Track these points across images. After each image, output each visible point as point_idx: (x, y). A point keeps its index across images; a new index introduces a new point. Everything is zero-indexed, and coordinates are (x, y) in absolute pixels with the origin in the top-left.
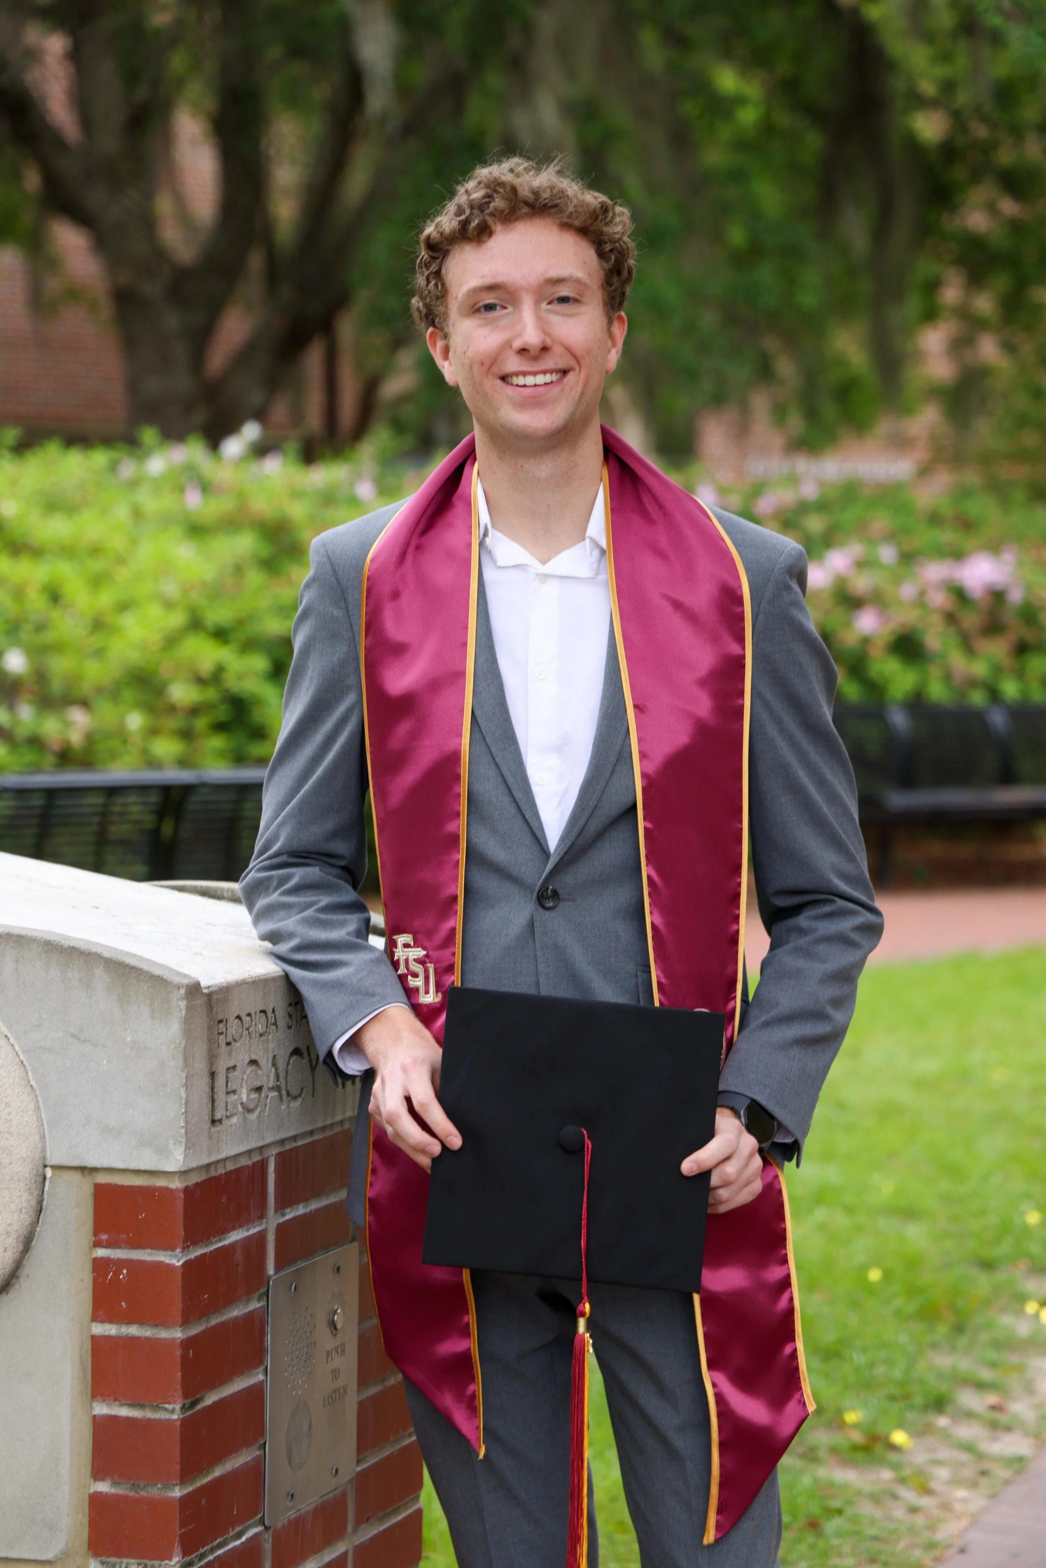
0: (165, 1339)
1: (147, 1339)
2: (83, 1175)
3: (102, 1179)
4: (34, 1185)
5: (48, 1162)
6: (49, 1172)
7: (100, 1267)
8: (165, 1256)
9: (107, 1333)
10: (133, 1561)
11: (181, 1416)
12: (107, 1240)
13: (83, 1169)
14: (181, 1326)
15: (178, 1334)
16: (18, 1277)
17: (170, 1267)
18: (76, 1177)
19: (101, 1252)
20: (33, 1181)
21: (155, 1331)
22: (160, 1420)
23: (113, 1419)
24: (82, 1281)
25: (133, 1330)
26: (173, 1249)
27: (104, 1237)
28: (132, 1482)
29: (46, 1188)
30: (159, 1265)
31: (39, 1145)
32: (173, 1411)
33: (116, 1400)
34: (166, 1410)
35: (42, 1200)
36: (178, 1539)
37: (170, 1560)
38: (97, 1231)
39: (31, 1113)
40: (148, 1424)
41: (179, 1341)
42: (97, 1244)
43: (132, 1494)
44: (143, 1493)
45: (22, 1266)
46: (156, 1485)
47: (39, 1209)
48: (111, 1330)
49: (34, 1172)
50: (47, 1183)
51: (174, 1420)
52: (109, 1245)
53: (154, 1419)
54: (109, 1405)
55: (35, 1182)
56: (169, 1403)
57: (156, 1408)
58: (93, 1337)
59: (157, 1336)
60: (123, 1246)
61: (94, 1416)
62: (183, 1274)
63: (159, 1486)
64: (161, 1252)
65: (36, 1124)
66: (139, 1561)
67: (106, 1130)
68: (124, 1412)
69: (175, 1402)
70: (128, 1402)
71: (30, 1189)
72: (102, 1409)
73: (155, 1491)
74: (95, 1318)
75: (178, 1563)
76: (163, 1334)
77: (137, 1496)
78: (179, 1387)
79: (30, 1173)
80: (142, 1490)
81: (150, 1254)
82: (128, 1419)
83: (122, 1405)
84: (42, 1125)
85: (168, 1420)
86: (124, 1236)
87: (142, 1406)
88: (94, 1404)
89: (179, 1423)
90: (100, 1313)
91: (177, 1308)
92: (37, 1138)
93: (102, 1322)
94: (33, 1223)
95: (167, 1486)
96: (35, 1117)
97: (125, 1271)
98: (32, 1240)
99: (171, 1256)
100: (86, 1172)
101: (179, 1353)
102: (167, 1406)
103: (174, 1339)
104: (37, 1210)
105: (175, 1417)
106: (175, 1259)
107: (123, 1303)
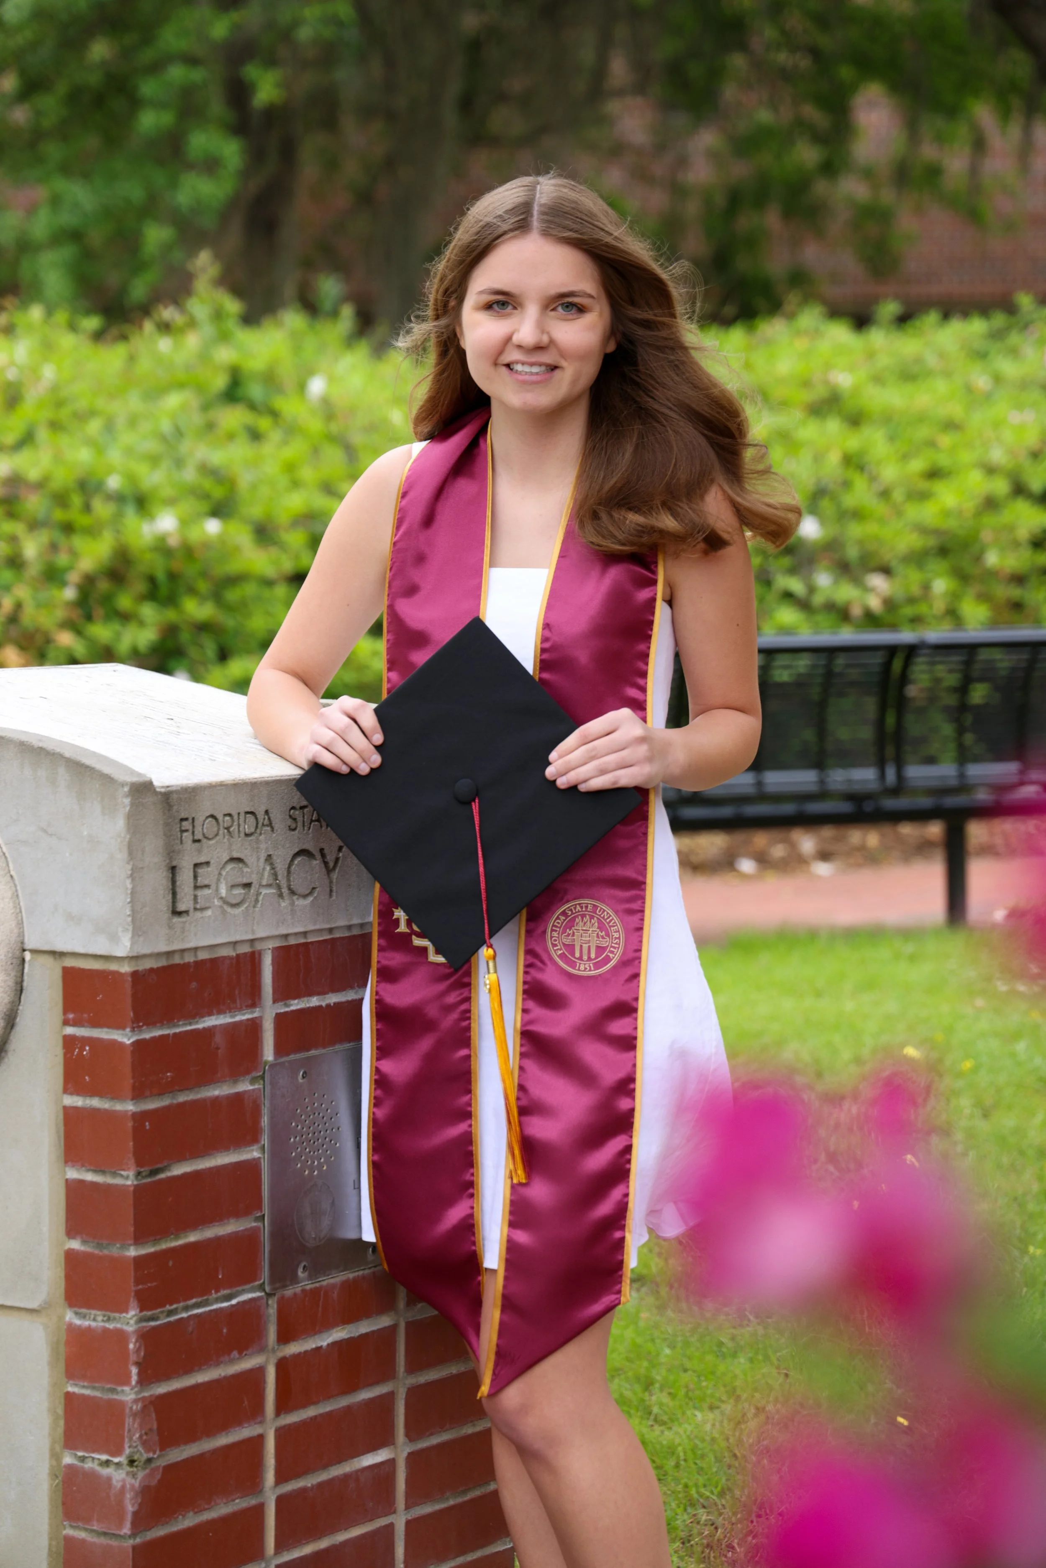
0: (119, 1111)
1: (106, 1110)
2: (55, 959)
3: (70, 963)
4: (11, 967)
5: (27, 947)
6: (28, 956)
7: (69, 1042)
8: (118, 1034)
9: (75, 1105)
10: (98, 1313)
11: (135, 1183)
12: (74, 1019)
13: (53, 953)
14: (132, 1099)
15: (130, 1107)
16: (6, 1051)
17: (121, 1044)
18: (48, 960)
19: (70, 1030)
20: (9, 963)
21: (112, 1103)
22: (117, 1185)
23: (81, 1182)
24: (56, 1056)
25: (95, 1102)
26: (124, 1028)
27: (71, 1016)
28: (96, 1241)
29: (26, 970)
30: (114, 1042)
31: (16, 931)
32: (127, 1178)
33: (83, 1166)
34: (122, 1176)
35: (22, 981)
36: (133, 1294)
37: (127, 1312)
38: (66, 1009)
39: (7, 900)
40: (108, 1187)
41: (130, 1113)
42: (66, 1023)
43: (97, 1252)
44: (106, 1252)
45: (9, 1041)
46: (115, 1245)
47: (19, 988)
48: (78, 1101)
49: (10, 955)
50: (27, 966)
51: (128, 1186)
52: (76, 1023)
53: (112, 1184)
54: (78, 1170)
55: (12, 964)
56: (124, 1170)
57: (114, 1174)
58: (66, 1109)
59: (114, 1108)
60: (86, 1024)
61: (67, 1180)
62: (133, 1052)
63: (118, 1245)
64: (115, 1031)
65: (12, 911)
66: (103, 1313)
67: (70, 917)
68: (90, 1177)
69: (128, 1169)
70: (92, 1168)
71: (6, 970)
72: (73, 1174)
73: (114, 1250)
74: (66, 1091)
75: (134, 1316)
76: (119, 1107)
77: (101, 1254)
78: (131, 1155)
79: (5, 956)
80: (105, 1248)
81: (107, 1033)
82: (94, 1184)
83: (88, 1170)
84: (21, 912)
85: (124, 1186)
86: (85, 1016)
87: (103, 1172)
88: (67, 1169)
89: (132, 1189)
90: (70, 1086)
91: (128, 1082)
92: (13, 924)
93: (71, 1094)
94: (13, 1002)
95: (124, 1247)
96: (11, 905)
97: (87, 1048)
98: (15, 1018)
99: (123, 1034)
100: (57, 956)
101: (130, 1124)
102: (122, 1173)
103: (127, 1111)
104: (16, 990)
105: (129, 1183)
106: (125, 1038)
107: (87, 1078)
